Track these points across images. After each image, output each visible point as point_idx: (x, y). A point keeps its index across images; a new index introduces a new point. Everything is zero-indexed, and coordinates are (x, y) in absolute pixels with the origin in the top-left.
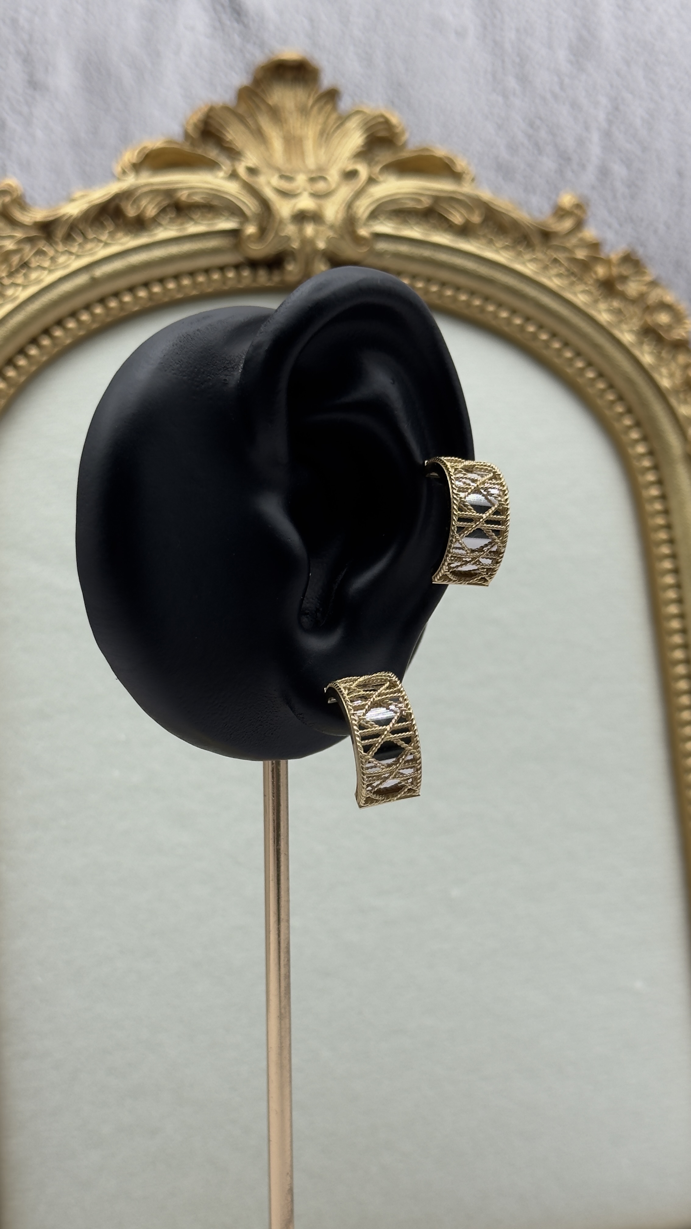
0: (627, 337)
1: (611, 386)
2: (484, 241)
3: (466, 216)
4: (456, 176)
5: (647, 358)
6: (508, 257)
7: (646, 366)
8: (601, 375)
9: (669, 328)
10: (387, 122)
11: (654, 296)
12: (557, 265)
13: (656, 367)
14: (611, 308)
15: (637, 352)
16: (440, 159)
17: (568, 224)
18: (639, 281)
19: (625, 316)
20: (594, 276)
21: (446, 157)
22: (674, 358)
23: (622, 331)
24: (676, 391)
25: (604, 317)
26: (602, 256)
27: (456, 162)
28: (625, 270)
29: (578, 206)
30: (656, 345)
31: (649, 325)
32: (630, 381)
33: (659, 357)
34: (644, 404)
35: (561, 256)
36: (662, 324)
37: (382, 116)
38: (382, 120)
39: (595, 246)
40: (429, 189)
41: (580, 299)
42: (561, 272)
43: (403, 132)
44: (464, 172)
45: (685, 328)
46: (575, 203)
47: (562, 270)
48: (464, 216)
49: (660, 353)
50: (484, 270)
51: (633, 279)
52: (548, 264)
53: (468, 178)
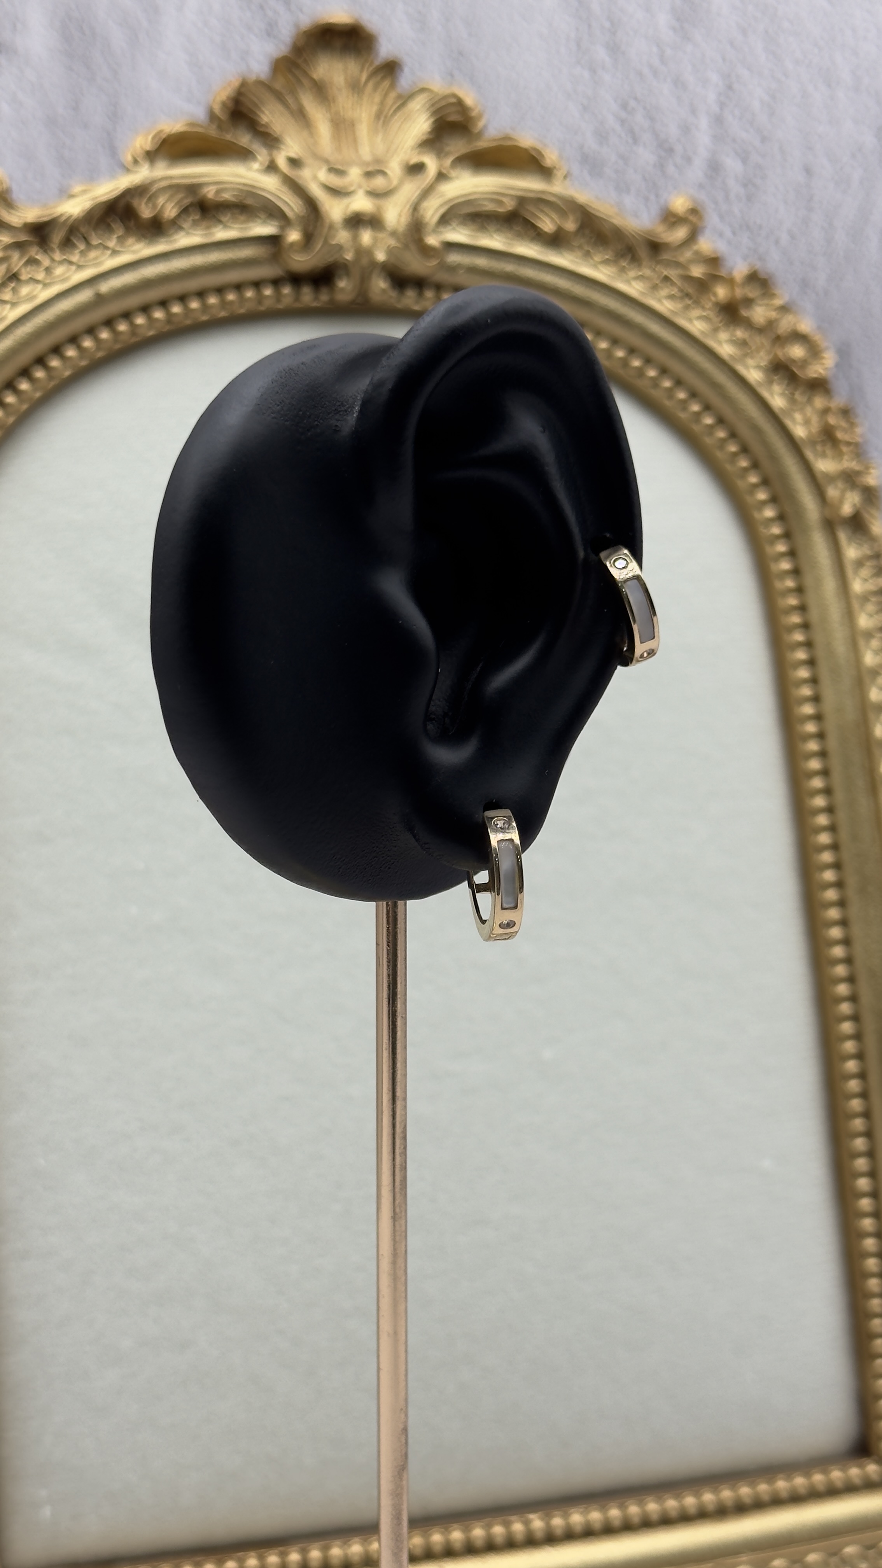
0: (754, 376)
1: (733, 435)
2: (579, 254)
3: (558, 222)
4: (546, 172)
5: (778, 401)
6: (609, 273)
7: (776, 410)
8: (721, 421)
9: (804, 363)
10: (460, 103)
11: (786, 324)
12: (669, 284)
13: (789, 412)
14: (734, 338)
15: (765, 394)
16: (526, 151)
17: (680, 233)
18: (767, 305)
19: (750, 348)
20: (713, 299)
21: (532, 148)
22: (810, 401)
23: (747, 367)
24: (813, 442)
25: (726, 350)
26: (723, 273)
27: (545, 156)
28: (752, 292)
29: (694, 211)
30: (788, 385)
31: (780, 360)
32: (756, 429)
33: (792, 400)
34: (774, 458)
35: (673, 273)
36: (796, 359)
37: (454, 95)
38: (453, 100)
39: (714, 261)
40: (512, 188)
41: (697, 327)
42: (673, 293)
43: (480, 116)
44: (555, 167)
45: (823, 364)
46: (690, 207)
47: (675, 291)
48: (557, 223)
49: (793, 394)
50: (579, 290)
51: (761, 302)
52: (657, 282)
53: (559, 174)
